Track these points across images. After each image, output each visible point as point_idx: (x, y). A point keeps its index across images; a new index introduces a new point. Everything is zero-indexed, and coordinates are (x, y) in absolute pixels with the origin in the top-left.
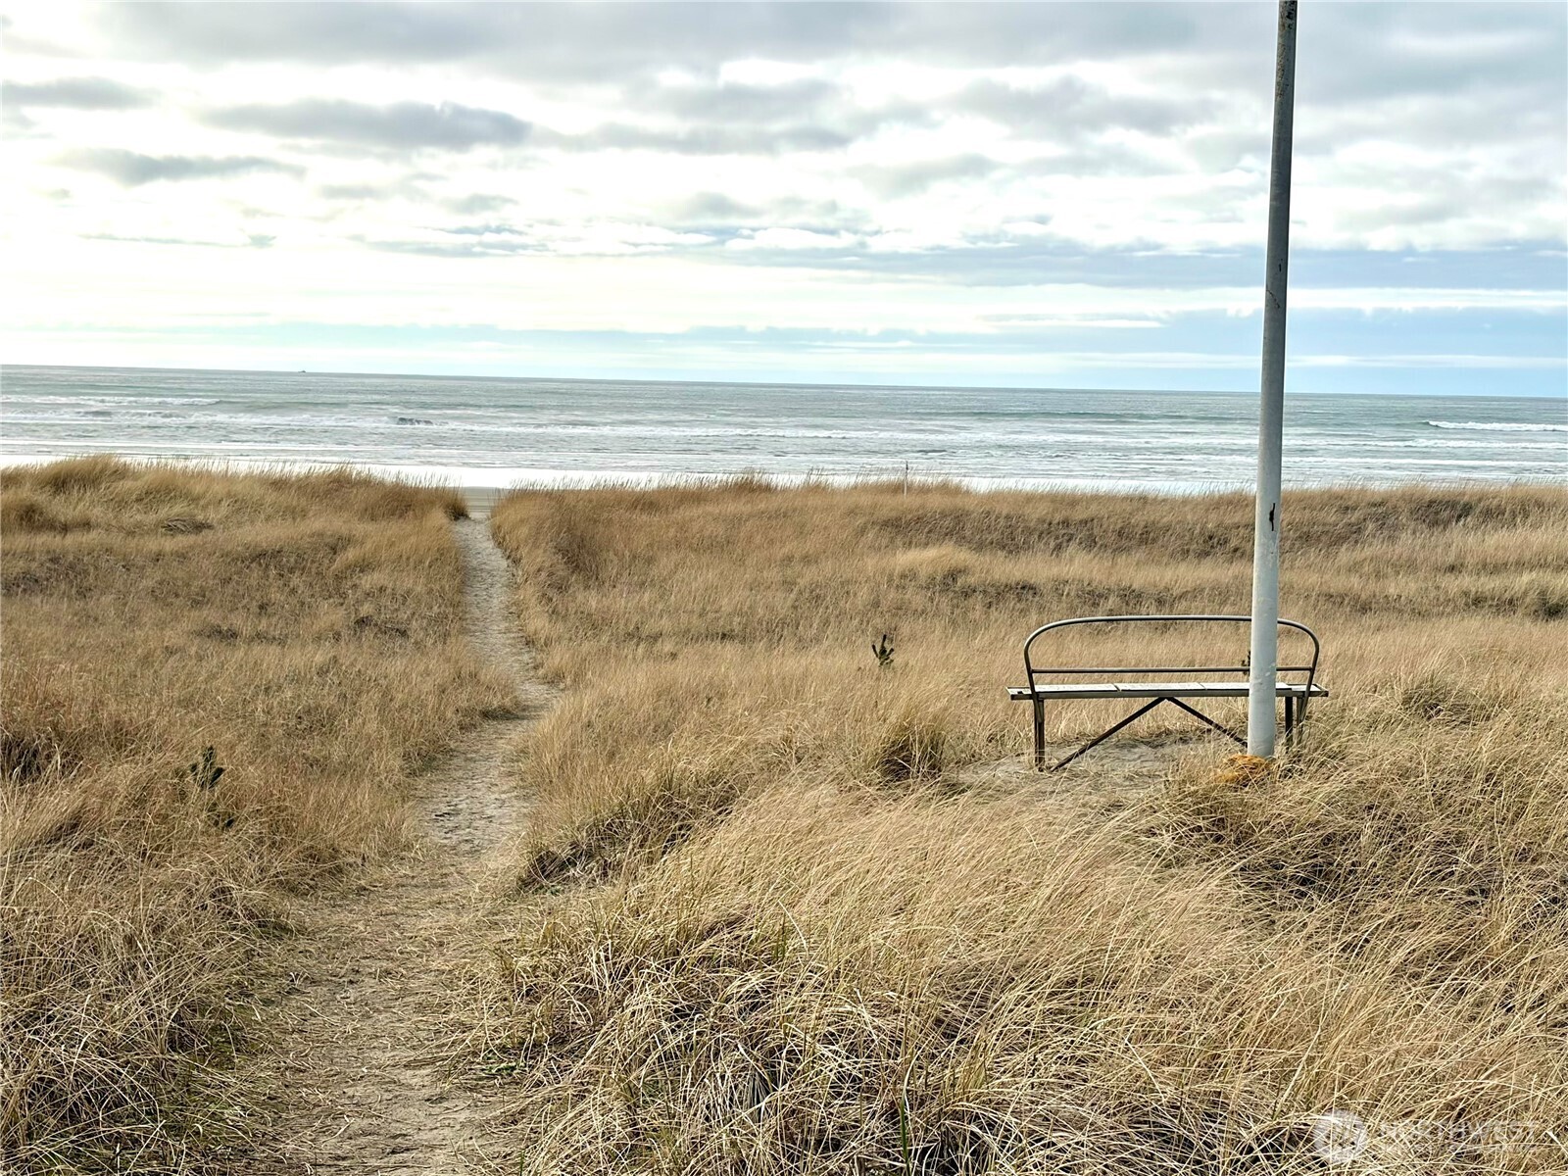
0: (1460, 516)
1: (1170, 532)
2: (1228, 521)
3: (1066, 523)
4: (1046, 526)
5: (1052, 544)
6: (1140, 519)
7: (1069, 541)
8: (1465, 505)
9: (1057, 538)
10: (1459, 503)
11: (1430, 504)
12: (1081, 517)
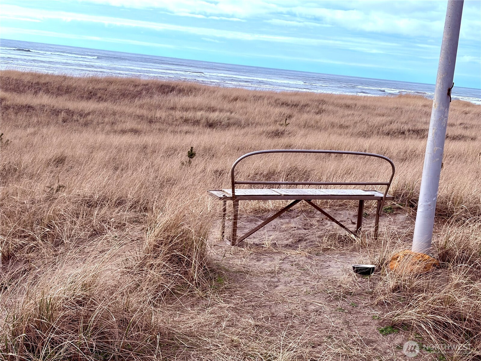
0: (171, 91)
1: (76, 90)
2: (96, 87)
3: (38, 83)
4: (30, 84)
5: (33, 91)
6: (65, 84)
7: (40, 90)
8: (173, 87)
9: (35, 89)
10: (170, 86)
11: (162, 85)
12: (43, 82)
